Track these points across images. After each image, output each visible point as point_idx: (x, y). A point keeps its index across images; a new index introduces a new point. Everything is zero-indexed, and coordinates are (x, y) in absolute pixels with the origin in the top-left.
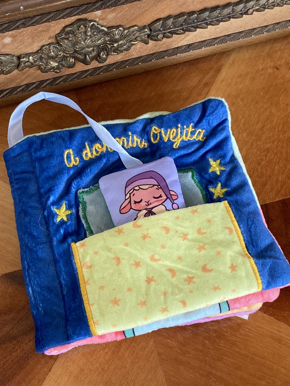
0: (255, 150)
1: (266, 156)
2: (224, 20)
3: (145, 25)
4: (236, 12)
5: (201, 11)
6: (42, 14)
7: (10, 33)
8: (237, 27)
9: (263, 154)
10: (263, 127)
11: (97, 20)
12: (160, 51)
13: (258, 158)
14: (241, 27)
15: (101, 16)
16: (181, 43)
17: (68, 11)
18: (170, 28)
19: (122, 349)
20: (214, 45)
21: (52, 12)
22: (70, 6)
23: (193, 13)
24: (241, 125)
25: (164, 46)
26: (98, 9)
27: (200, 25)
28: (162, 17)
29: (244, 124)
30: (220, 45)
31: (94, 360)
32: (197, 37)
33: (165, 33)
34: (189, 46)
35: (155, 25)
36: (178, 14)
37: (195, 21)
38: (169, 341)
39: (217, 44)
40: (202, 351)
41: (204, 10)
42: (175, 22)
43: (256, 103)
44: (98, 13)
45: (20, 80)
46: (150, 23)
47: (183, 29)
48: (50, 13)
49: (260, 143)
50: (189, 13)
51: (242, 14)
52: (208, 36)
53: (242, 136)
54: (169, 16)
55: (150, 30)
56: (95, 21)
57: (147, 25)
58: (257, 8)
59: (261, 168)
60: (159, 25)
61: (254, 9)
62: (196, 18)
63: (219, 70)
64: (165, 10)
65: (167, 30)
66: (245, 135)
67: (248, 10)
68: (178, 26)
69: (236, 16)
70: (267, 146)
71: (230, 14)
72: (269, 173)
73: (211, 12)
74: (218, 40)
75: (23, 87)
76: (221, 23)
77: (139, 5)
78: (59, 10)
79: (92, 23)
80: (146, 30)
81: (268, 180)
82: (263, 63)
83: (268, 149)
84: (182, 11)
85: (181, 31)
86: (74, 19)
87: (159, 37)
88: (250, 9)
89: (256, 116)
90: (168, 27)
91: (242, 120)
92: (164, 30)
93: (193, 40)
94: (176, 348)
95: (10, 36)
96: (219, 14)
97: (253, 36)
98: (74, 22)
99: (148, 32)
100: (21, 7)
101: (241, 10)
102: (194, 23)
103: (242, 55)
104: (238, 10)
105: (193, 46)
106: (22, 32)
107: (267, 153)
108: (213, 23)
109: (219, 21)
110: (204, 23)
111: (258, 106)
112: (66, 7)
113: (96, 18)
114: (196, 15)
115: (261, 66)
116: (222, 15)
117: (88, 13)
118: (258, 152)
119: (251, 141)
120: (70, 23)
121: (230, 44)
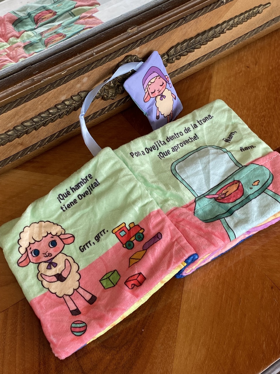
0: (256, 119)
1: (264, 120)
2: (210, 40)
3: (164, 53)
4: (217, 32)
5: (196, 36)
6: (106, 56)
7: (87, 74)
8: (217, 45)
9: (262, 120)
10: (255, 104)
11: (137, 54)
12: (173, 71)
13: (260, 122)
14: (219, 44)
15: (139, 51)
16: (184, 63)
17: (122, 51)
18: (180, 52)
19: (225, 260)
20: (204, 61)
21: (112, 53)
22: (122, 47)
23: (191, 39)
24: (240, 106)
25: (175, 67)
26: (138, 46)
27: (197, 46)
28: (174, 45)
29: (242, 105)
30: (207, 60)
31: (210, 272)
32: (194, 56)
33: (177, 56)
34: (190, 64)
35: (170, 51)
36: (182, 41)
37: (194, 44)
38: (253, 246)
39: (206, 60)
40: (276, 246)
41: (198, 35)
42: (183, 47)
43: (244, 90)
44: (138, 49)
45: (90, 111)
46: (166, 51)
47: (187, 51)
48: (111, 54)
49: (257, 114)
50: (189, 39)
51: (220, 34)
52: (200, 55)
53: (243, 112)
54: (178, 43)
55: (168, 56)
56: (136, 56)
57: (165, 53)
58: (228, 27)
59: (265, 128)
60: (172, 51)
61: (227, 28)
62: (194, 42)
63: (211, 77)
64: (175, 40)
65: (178, 53)
66: (245, 111)
67: (223, 30)
68: (184, 49)
69: (217, 36)
70: (262, 114)
71: (213, 35)
72: (271, 130)
73: (202, 36)
74: (207, 56)
75: (92, 116)
76: (209, 43)
77: (160, 39)
78: (116, 51)
79: (135, 57)
80: (166, 56)
81: (273, 134)
82: (237, 66)
83: (263, 116)
84: (185, 39)
85: (186, 53)
86: (123, 56)
87: (173, 60)
88: (224, 29)
89: (247, 98)
90: (178, 51)
91: (239, 103)
92: (176, 54)
93: (191, 59)
94: (259, 249)
95: (87, 77)
96: (207, 36)
97: (226, 49)
98: (124, 59)
99: (167, 57)
100: (94, 53)
101: (220, 31)
102: (193, 45)
103: (222, 65)
104: (218, 31)
105: (192, 64)
106: (94, 72)
107: (264, 118)
108: (204, 44)
109: (207, 41)
110: (199, 44)
111: (246, 92)
112: (120, 48)
113: (136, 54)
114: (194, 39)
115: (237, 68)
116: (209, 37)
117: (133, 50)
118: (259, 119)
119: (251, 114)
120: (121, 60)
121: (213, 58)
